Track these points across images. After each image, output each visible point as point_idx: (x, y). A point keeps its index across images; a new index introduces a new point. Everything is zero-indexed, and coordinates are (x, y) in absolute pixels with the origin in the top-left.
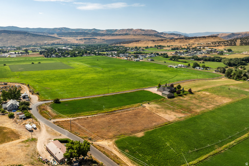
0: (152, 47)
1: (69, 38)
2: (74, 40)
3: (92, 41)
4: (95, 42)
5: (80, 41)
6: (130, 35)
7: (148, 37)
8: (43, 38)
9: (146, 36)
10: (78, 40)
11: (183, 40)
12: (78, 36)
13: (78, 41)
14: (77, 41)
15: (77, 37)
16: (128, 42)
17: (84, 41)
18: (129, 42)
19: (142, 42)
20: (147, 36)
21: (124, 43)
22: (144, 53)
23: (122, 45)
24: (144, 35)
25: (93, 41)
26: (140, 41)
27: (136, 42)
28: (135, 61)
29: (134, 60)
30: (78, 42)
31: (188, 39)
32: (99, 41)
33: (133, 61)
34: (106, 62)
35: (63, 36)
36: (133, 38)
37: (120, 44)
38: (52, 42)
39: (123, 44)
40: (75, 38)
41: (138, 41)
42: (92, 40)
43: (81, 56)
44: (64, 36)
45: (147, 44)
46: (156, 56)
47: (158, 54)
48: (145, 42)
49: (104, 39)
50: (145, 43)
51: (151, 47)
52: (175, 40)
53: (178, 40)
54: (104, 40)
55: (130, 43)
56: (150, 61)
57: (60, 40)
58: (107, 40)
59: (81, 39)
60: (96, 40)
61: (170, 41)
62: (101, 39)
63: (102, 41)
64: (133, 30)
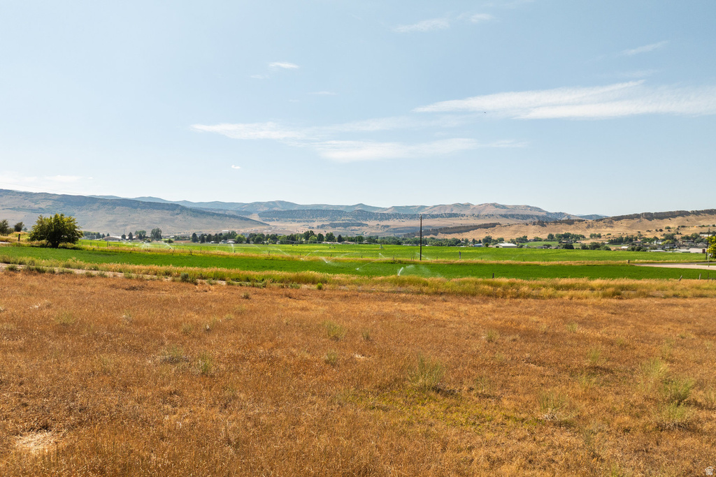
11: (638, 220)
12: (314, 219)
15: (311, 221)
27: (487, 228)
31: (656, 218)
32: (374, 231)
38: (242, 231)
39: (447, 233)
41: (493, 225)
42: (353, 228)
48: (513, 228)
49: (388, 226)
50: (516, 232)
52: (611, 222)
53: (622, 221)
57: (266, 227)
61: (595, 224)
64: (472, 207)
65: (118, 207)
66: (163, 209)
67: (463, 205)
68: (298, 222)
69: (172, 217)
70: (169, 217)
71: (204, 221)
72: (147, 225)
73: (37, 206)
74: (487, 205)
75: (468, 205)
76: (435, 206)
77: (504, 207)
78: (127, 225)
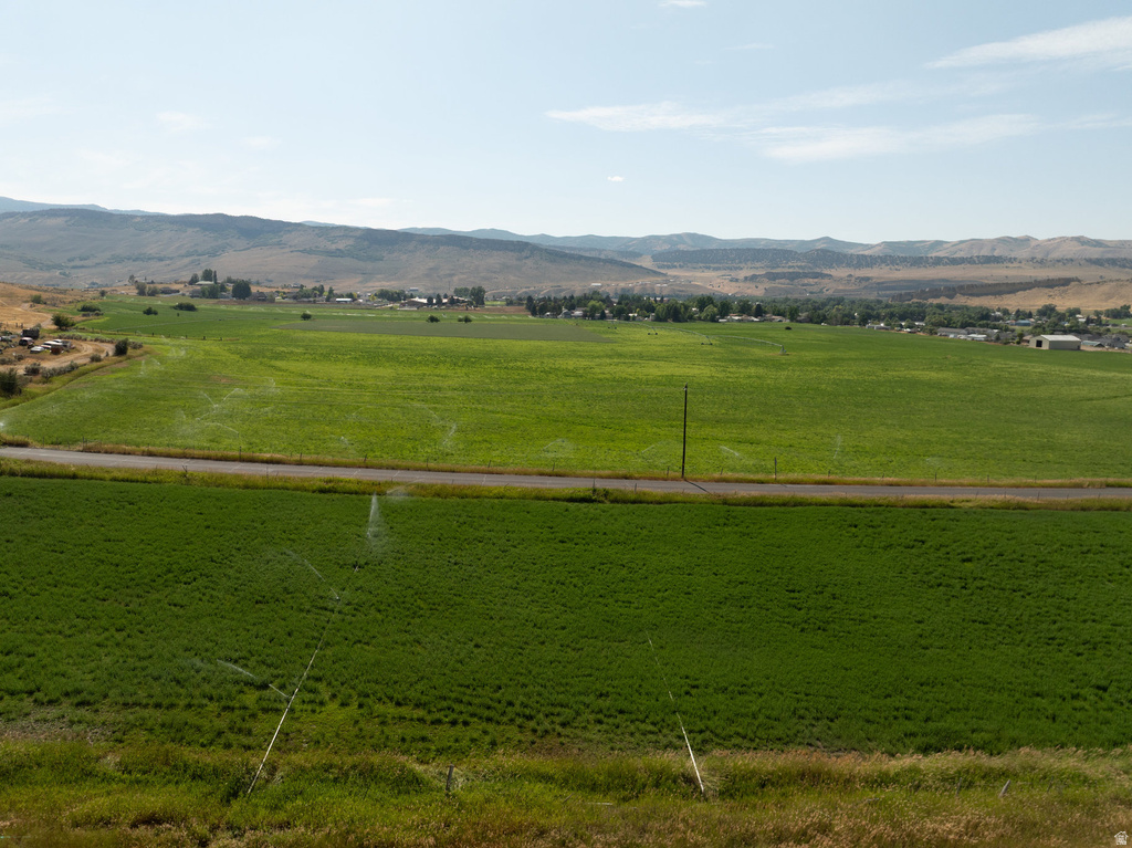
1: (702, 274)
2: (719, 280)
3: (803, 285)
4: (821, 291)
5: (748, 284)
6: (1015, 265)
8: (590, 270)
10: (737, 280)
12: (742, 266)
13: (738, 284)
14: (733, 284)
15: (735, 268)
16: (997, 289)
17: (767, 284)
18: (1003, 290)
20: (1117, 268)
21: (975, 292)
24: (1097, 262)
25: (808, 288)
26: (1072, 284)
27: (1053, 286)
30: (737, 290)
32: (841, 287)
35: (675, 267)
37: (951, 297)
38: (622, 284)
40: (727, 272)
42: (805, 281)
44: (681, 266)
49: (868, 279)
54: (864, 284)
55: (1009, 293)
57: (660, 279)
58: (883, 283)
59: (753, 278)
60: (826, 281)
62: (851, 276)
63: (857, 287)
65: (441, 248)
66: (506, 249)
70: (514, 263)
78: (453, 275)
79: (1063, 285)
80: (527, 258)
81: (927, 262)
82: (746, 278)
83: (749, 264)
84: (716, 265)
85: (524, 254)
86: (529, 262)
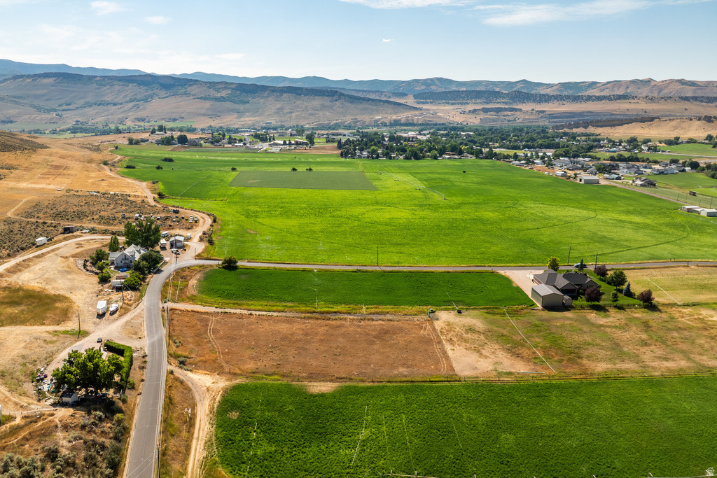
0: (695, 142)
1: (444, 108)
2: (453, 113)
3: (504, 116)
4: (514, 120)
5: (472, 116)
7: (703, 106)
8: (375, 108)
9: (694, 102)
10: (464, 113)
12: (469, 101)
13: (465, 116)
14: (462, 115)
15: (465, 103)
16: (613, 123)
17: (483, 116)
18: (616, 122)
19: (663, 124)
21: (600, 124)
22: (648, 159)
23: (591, 130)
24: (686, 99)
25: (507, 118)
26: (656, 120)
27: (644, 122)
28: (582, 182)
29: (581, 180)
30: (464, 119)
32: (527, 117)
33: (578, 181)
34: (480, 180)
35: (428, 103)
36: (644, 108)
37: (586, 127)
38: (394, 117)
39: (598, 126)
40: (459, 106)
41: (652, 119)
42: (506, 113)
43: (435, 158)
44: (431, 103)
45: (682, 129)
46: (684, 171)
47: (695, 166)
48: (674, 123)
49: (543, 112)
50: (675, 128)
51: (692, 139)
54: (541, 115)
55: (619, 125)
56: (642, 185)
57: (417, 112)
59: (474, 111)
60: (518, 113)
62: (533, 110)
63: (536, 117)
64: (653, 84)
65: (285, 94)
66: (324, 95)
67: (642, 81)
68: (452, 104)
69: (331, 104)
70: (328, 103)
71: (360, 106)
72: (309, 112)
73: (219, 95)
74: (672, 81)
75: (649, 81)
76: (608, 83)
77: (693, 84)
78: (292, 112)
79: (650, 121)
80: (336, 100)
81: (582, 99)
82: (470, 111)
83: (473, 101)
84: (453, 102)
85: (335, 98)
86: (338, 103)
